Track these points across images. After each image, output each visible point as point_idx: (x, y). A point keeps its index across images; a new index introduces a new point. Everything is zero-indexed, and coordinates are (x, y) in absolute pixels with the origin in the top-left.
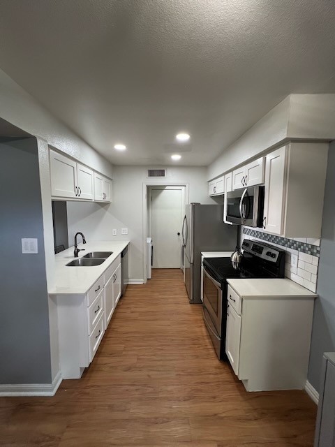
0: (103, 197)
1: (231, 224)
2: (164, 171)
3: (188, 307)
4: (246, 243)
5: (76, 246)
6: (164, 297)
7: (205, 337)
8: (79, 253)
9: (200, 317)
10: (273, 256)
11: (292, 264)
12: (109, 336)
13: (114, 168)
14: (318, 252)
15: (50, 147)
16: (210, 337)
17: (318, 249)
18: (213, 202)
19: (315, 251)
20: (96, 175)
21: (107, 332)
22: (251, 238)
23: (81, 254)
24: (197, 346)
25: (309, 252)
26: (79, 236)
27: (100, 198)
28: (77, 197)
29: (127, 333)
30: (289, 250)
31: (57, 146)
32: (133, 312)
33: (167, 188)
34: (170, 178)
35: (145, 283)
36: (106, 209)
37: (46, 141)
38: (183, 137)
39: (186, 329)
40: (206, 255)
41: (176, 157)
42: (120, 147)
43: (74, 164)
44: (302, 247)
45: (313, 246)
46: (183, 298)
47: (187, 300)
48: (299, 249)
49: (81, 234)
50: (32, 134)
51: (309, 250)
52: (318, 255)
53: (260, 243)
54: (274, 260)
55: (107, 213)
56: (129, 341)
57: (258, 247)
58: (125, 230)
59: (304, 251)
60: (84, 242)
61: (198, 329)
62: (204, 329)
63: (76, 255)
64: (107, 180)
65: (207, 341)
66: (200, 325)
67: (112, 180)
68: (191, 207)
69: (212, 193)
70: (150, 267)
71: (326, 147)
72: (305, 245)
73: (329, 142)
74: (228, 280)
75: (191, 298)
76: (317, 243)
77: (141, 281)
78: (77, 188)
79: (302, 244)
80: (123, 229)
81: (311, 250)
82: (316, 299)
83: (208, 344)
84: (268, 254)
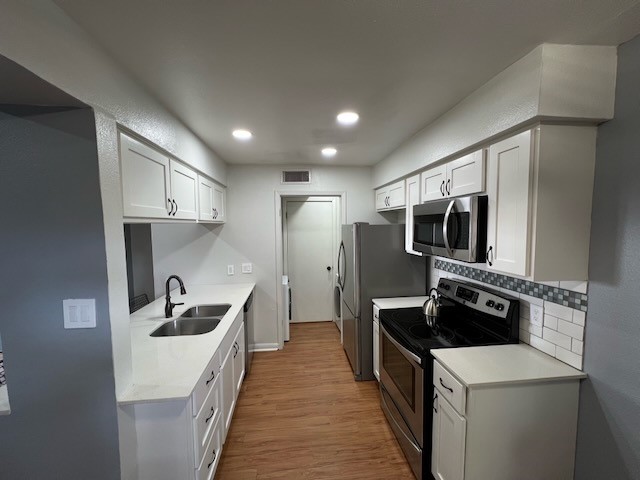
0: (212, 214)
1: (421, 254)
2: (307, 173)
3: (353, 388)
4: (444, 284)
5: (168, 299)
6: (313, 371)
7: (390, 443)
8: (174, 310)
9: (375, 405)
10: (499, 307)
11: (533, 321)
12: (229, 452)
13: (229, 167)
14: (584, 303)
15: (121, 129)
16: (398, 440)
17: (584, 298)
18: (383, 221)
19: (578, 301)
20: (202, 179)
21: (225, 447)
22: (450, 276)
23: (178, 311)
24: (379, 461)
25: (566, 303)
26: (173, 281)
27: (207, 217)
28: (171, 216)
29: (260, 444)
30: (524, 297)
31: (134, 127)
32: (265, 403)
33: (310, 199)
34: (317, 183)
35: (281, 348)
36: (217, 234)
37: (113, 117)
38: (348, 118)
39: (355, 429)
40: (381, 304)
41: (329, 152)
42: (242, 135)
43: (165, 160)
44: (550, 294)
45: (573, 294)
46: (344, 372)
47: (350, 375)
48: (545, 297)
49: (177, 278)
50: (85, 101)
51: (565, 298)
52: (584, 308)
53: (469, 284)
54: (503, 314)
55: (218, 239)
56: (264, 460)
57: (467, 292)
58: (248, 266)
59: (555, 300)
60: (183, 291)
61: (374, 428)
62: (385, 427)
63: (169, 313)
64: (218, 187)
65: (394, 449)
66: (378, 419)
67: (225, 187)
68: (354, 230)
69: (382, 205)
70: (288, 321)
71: (592, 132)
72: (556, 291)
73: (599, 124)
74: (434, 352)
75: (358, 373)
76: (581, 288)
77: (273, 346)
78: (171, 202)
79: (551, 288)
80: (244, 265)
81: (570, 299)
82: (582, 381)
83: (397, 455)
84: (489, 303)
